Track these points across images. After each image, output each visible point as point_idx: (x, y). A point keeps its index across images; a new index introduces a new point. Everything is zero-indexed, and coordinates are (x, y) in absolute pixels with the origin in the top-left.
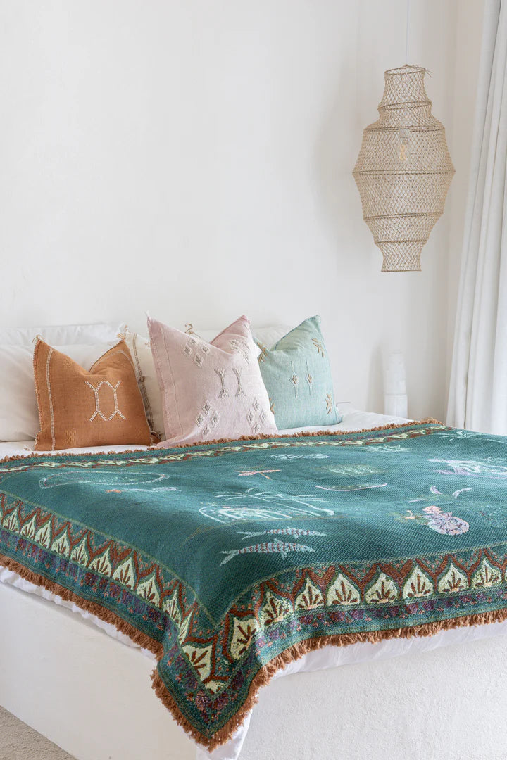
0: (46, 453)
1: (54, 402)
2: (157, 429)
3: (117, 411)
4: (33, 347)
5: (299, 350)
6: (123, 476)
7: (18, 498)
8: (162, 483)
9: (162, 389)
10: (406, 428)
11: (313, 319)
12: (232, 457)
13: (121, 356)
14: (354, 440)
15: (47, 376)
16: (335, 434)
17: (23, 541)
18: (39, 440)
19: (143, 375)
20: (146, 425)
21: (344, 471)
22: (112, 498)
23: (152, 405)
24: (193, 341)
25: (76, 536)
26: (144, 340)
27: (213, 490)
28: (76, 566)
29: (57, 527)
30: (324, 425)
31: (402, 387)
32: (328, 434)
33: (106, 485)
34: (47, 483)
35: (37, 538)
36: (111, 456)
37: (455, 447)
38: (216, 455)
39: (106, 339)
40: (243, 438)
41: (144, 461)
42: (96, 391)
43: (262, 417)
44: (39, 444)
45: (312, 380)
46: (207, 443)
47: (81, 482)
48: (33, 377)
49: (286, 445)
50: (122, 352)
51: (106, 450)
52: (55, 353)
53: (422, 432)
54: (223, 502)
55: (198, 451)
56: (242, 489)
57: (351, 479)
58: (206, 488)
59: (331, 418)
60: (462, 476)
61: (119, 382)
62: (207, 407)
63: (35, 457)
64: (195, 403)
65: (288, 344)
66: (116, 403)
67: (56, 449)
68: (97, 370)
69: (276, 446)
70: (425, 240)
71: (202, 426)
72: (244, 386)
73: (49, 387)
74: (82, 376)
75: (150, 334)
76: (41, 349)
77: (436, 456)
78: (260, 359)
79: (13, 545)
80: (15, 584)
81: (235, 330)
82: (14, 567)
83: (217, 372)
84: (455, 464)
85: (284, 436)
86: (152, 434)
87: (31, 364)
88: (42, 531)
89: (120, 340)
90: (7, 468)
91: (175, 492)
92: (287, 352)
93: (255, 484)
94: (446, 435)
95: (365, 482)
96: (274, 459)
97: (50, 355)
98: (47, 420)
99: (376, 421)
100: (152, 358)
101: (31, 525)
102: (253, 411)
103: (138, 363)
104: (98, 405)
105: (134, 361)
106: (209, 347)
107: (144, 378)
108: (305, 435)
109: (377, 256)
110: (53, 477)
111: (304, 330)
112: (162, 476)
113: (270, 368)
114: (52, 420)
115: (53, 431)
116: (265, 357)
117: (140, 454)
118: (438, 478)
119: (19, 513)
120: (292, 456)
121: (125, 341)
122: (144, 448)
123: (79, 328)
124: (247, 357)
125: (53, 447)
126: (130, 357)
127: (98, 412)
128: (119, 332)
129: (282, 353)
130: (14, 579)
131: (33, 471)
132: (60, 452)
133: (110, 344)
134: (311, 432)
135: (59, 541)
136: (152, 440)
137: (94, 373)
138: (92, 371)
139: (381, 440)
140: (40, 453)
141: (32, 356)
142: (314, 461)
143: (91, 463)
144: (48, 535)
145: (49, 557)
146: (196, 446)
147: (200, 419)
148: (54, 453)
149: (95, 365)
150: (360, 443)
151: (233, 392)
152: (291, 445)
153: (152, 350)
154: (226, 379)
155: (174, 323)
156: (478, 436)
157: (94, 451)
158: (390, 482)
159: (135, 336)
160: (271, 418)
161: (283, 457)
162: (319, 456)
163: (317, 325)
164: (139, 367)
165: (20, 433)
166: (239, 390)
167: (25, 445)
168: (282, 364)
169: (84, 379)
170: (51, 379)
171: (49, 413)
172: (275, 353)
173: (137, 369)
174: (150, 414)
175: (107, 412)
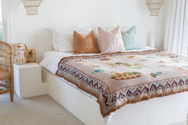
1: (77, 44)
2: (99, 50)
3: (91, 46)
4: (73, 32)
5: (131, 33)
9: (101, 41)
11: (134, 26)
13: (92, 34)
18: (74, 52)
20: (97, 49)
23: (99, 45)
24: (107, 31)
26: (97, 31)
30: (136, 49)
31: (154, 41)
39: (89, 31)
42: (86, 42)
43: (122, 48)
45: (133, 40)
48: (73, 39)
52: (78, 34)
59: (138, 48)
61: (91, 40)
62: (110, 46)
64: (107, 45)
65: (128, 32)
66: (91, 44)
68: (87, 37)
70: (160, 9)
71: (109, 50)
72: (118, 41)
73: (76, 41)
76: (75, 33)
78: (122, 35)
81: (117, 29)
83: (112, 38)
87: (73, 36)
89: (92, 31)
100: (99, 35)
102: (120, 47)
104: (87, 45)
105: (95, 35)
107: (97, 39)
109: (149, 12)
111: (132, 29)
113: (124, 37)
114: (77, 48)
115: (77, 50)
123: (83, 28)
124: (119, 35)
125: (77, 54)
127: (87, 46)
128: (92, 29)
129: (127, 34)
136: (98, 52)
141: (73, 34)
147: (108, 48)
151: (116, 43)
153: (99, 33)
154: (114, 39)
155: (103, 27)
159: (95, 30)
160: (124, 48)
163: (135, 28)
165: (71, 51)
166: (117, 42)
167: (71, 53)
168: (127, 36)
169: (84, 39)
170: (77, 39)
171: (76, 46)
172: (125, 34)
173: (95, 37)
174: (98, 47)
175: (89, 46)
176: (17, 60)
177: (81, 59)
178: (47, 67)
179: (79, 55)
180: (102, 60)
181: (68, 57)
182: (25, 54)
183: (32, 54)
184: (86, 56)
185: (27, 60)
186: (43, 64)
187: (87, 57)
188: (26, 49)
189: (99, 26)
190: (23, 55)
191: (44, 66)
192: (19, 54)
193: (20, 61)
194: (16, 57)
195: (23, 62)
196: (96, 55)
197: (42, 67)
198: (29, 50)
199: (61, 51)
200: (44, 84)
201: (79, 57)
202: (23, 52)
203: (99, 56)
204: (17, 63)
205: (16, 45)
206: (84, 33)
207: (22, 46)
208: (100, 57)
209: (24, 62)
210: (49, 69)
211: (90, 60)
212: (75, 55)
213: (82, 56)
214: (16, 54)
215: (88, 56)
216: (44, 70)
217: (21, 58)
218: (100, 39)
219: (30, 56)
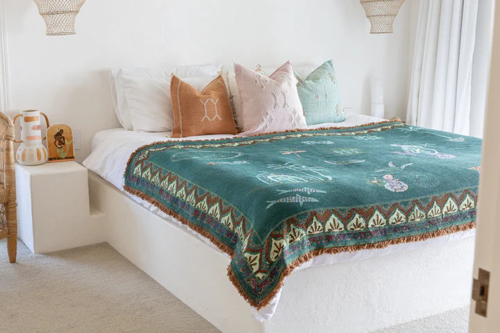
0: (176, 139)
1: (182, 111)
2: (239, 126)
3: (217, 115)
4: (170, 79)
5: (321, 80)
6: (218, 154)
7: (159, 166)
8: (240, 159)
9: (242, 103)
10: (381, 124)
11: (329, 62)
12: (280, 143)
13: (219, 84)
14: (350, 132)
15: (178, 96)
16: (339, 128)
17: (162, 190)
18: (174, 131)
19: (232, 95)
20: (233, 123)
21: (341, 152)
22: (210, 168)
23: (238, 112)
24: (259, 76)
25: (189, 189)
26: (232, 75)
27: (266, 163)
28: (189, 206)
29: (180, 184)
30: (335, 122)
31: (381, 99)
32: (335, 128)
33: (207, 159)
34: (175, 158)
35: (169, 189)
36: (213, 142)
37: (406, 137)
38: (271, 141)
39: (212, 74)
40: (287, 131)
41: (230, 144)
42: (205, 104)
43: (298, 119)
44: (174, 134)
45: (328, 97)
46: (267, 134)
47: (194, 157)
48: (170, 96)
49: (311, 135)
50: (220, 82)
51: (210, 138)
52: (182, 83)
53: (390, 127)
54: (272, 171)
55: (261, 139)
56: (282, 163)
57: (345, 157)
58: (262, 162)
59: (338, 118)
60: (408, 156)
61: (218, 99)
62: (267, 114)
63: (170, 142)
64: (260, 112)
65: (315, 77)
66: (216, 111)
67: (183, 137)
68: (206, 93)
69: (305, 136)
70: (395, 15)
71: (264, 124)
72: (288, 102)
73: (179, 102)
74: (197, 96)
76: (175, 80)
77: (396, 142)
78: (298, 85)
79: (156, 192)
80: (158, 213)
81: (283, 69)
82: (157, 205)
83: (272, 94)
84: (405, 147)
85: (310, 130)
86: (236, 128)
87: (169, 88)
88: (172, 185)
89: (219, 75)
90: (155, 148)
91: (245, 164)
92: (314, 81)
93: (292, 160)
94: (403, 129)
95: (353, 159)
96: (303, 144)
97: (179, 85)
98: (178, 121)
99: (365, 120)
100: (236, 85)
101: (166, 182)
102: (293, 116)
103: (229, 88)
104: (206, 112)
105: (227, 87)
106: (268, 79)
108: (323, 129)
109: (367, 24)
110: (179, 155)
111: (324, 68)
112: (240, 154)
113: (303, 89)
114: (181, 121)
115: (181, 127)
116: (301, 83)
117: (229, 141)
118: (394, 157)
119: (160, 174)
120: (313, 142)
121: (222, 75)
122: (231, 137)
123: (197, 67)
124: (290, 84)
125: (181, 136)
126: (225, 85)
127: (206, 116)
128: (219, 70)
129: (311, 82)
130: (157, 211)
131: (168, 151)
132: (185, 139)
133: (214, 77)
134: (326, 127)
135: (180, 191)
136: (236, 131)
137: (204, 95)
138: (203, 93)
139: (366, 132)
140: (173, 140)
141: (169, 84)
142: (326, 146)
143: (201, 146)
144: (175, 188)
145: (175, 200)
146: (260, 136)
147: (263, 120)
148: (181, 139)
149: (205, 89)
150: (353, 133)
151: (281, 105)
152: (314, 135)
153: (237, 81)
154: (278, 97)
155: (249, 66)
156: (421, 130)
157: (203, 138)
158: (367, 159)
159: (228, 72)
160: (303, 119)
161: (308, 143)
162: (329, 142)
163: (331, 65)
164: (230, 90)
165: (164, 128)
166: (285, 104)
168: (310, 88)
169: (198, 98)
170: (180, 98)
171: (179, 117)
172: (307, 82)
173: (228, 91)
174: (236, 117)
175: (211, 116)
176: (24, 155)
178: (103, 171)
182: (45, 138)
183: (64, 138)
185: (50, 153)
186: (93, 162)
188: (48, 126)
189: (238, 63)
190: (40, 141)
191: (95, 168)
192: (29, 138)
193: (31, 157)
194: (22, 146)
195: (39, 160)
197: (89, 171)
198: (55, 127)
199: (139, 130)
200: (95, 216)
202: (38, 133)
204: (24, 163)
205: (21, 115)
206: (198, 81)
207: (36, 119)
209: (43, 159)
210: (109, 175)
214: (22, 139)
216: (96, 179)
217: (34, 149)
218: (241, 97)
219: (57, 142)
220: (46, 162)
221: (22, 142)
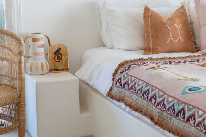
1: (152, 34)
2: (198, 46)
3: (180, 37)
4: (143, 9)
9: (200, 27)
13: (182, 13)
15: (149, 22)
19: (192, 21)
20: (193, 44)
23: (196, 34)
26: (193, 5)
42: (170, 29)
44: (145, 51)
48: (143, 22)
50: (183, 11)
52: (152, 12)
61: (181, 25)
66: (179, 34)
67: (153, 54)
73: (150, 27)
74: (164, 22)
75: (195, 3)
76: (147, 10)
86: (195, 47)
87: (142, 16)
89: (182, 5)
97: (150, 13)
98: (149, 41)
100: (196, 13)
103: (190, 15)
104: (171, 35)
105: (188, 15)
107: (192, 22)
114: (151, 41)
115: (151, 46)
121: (184, 6)
125: (151, 53)
126: (186, 13)
127: (171, 38)
128: (182, 2)
133: (177, 7)
136: (195, 50)
137: (170, 21)
138: (169, 19)
141: (143, 13)
149: (170, 17)
153: (196, 10)
164: (190, 17)
165: (138, 47)
167: (139, 52)
169: (165, 24)
170: (151, 24)
171: (149, 38)
174: (195, 39)
175: (175, 38)
176: (31, 67)
177: (160, 64)
178: (90, 80)
179: (154, 56)
180: (202, 66)
181: (132, 59)
182: (47, 55)
183: (61, 54)
184: (170, 58)
185: (50, 67)
186: (83, 73)
187: (173, 61)
188: (50, 45)
190: (44, 56)
191: (85, 78)
192: (35, 54)
193: (37, 69)
194: (30, 61)
195: (43, 71)
196: (190, 57)
197: (80, 80)
198: (55, 46)
199: (118, 49)
200: (83, 115)
201: (154, 59)
202: (42, 50)
203: (197, 58)
204: (31, 73)
205: (30, 37)
207: (41, 39)
208: (198, 61)
209: (46, 70)
210: (95, 84)
211: (178, 66)
212: (146, 57)
213: (161, 59)
214: (30, 55)
215: (174, 58)
216: (85, 87)
217: (39, 62)
218: (199, 23)
219: (56, 58)
220: (48, 73)
221: (30, 57)
